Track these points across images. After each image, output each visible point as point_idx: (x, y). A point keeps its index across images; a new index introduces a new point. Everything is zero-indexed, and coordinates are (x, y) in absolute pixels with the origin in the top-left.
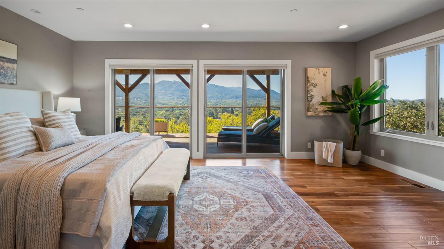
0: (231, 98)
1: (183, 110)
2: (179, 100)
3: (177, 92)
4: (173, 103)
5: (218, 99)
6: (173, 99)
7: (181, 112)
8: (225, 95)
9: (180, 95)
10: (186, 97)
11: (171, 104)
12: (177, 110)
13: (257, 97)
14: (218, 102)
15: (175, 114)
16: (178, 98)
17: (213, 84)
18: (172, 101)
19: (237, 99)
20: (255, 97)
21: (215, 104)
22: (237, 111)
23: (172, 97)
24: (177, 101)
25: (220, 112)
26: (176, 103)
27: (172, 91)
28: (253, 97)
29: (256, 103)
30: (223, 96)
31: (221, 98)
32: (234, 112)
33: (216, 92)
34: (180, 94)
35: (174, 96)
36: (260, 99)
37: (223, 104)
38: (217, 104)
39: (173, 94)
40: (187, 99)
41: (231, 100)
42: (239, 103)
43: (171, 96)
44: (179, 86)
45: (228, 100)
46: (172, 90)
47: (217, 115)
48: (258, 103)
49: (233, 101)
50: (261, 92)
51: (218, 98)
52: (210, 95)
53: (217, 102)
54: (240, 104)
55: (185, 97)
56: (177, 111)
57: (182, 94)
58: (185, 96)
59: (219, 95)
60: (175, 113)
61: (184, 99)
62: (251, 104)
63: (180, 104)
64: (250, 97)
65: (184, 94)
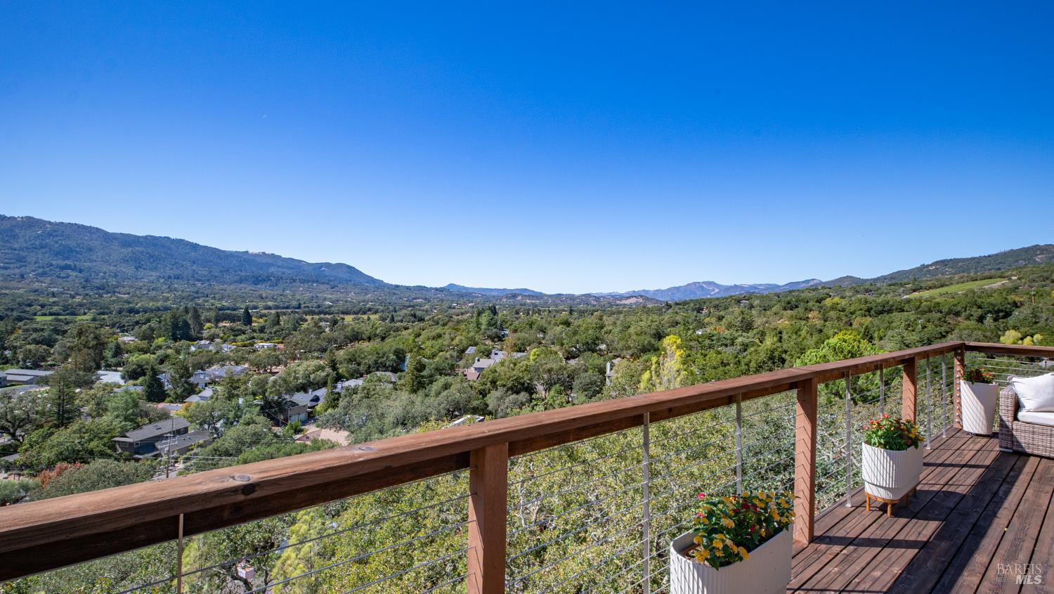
0: (241, 281)
1: (68, 314)
2: (48, 280)
3: (40, 256)
4: (21, 291)
5: (199, 284)
6: (22, 276)
7: (60, 320)
8: (221, 272)
9: (51, 265)
10: (81, 271)
11: (13, 295)
12: (39, 313)
13: (314, 282)
14: (201, 291)
15: (36, 330)
16: (44, 274)
17: (183, 240)
18: (14, 284)
19: (257, 284)
20: (308, 282)
21: (189, 296)
22: (261, 317)
23: (17, 271)
24: (37, 284)
25: (209, 321)
26: (36, 291)
27: (15, 250)
28: (303, 281)
29: (311, 295)
30: (216, 274)
31: (208, 280)
32: (254, 319)
33: (194, 263)
34: (54, 262)
35: (25, 266)
36: (322, 287)
37: (217, 296)
38: (196, 295)
39: (20, 260)
40: (82, 280)
41: (242, 285)
42: (264, 295)
43: (11, 266)
44: (50, 235)
45: (232, 287)
46: (16, 246)
47: (201, 327)
48: (317, 297)
49: (246, 291)
50: (324, 270)
51: (198, 280)
52: (172, 269)
53: (197, 293)
54: (266, 298)
55: (74, 274)
56: (39, 319)
57: (62, 263)
58: (73, 270)
59: (204, 273)
60: (35, 326)
61: (70, 278)
62: (298, 297)
63: (54, 295)
64: (295, 281)
65: (68, 262)
